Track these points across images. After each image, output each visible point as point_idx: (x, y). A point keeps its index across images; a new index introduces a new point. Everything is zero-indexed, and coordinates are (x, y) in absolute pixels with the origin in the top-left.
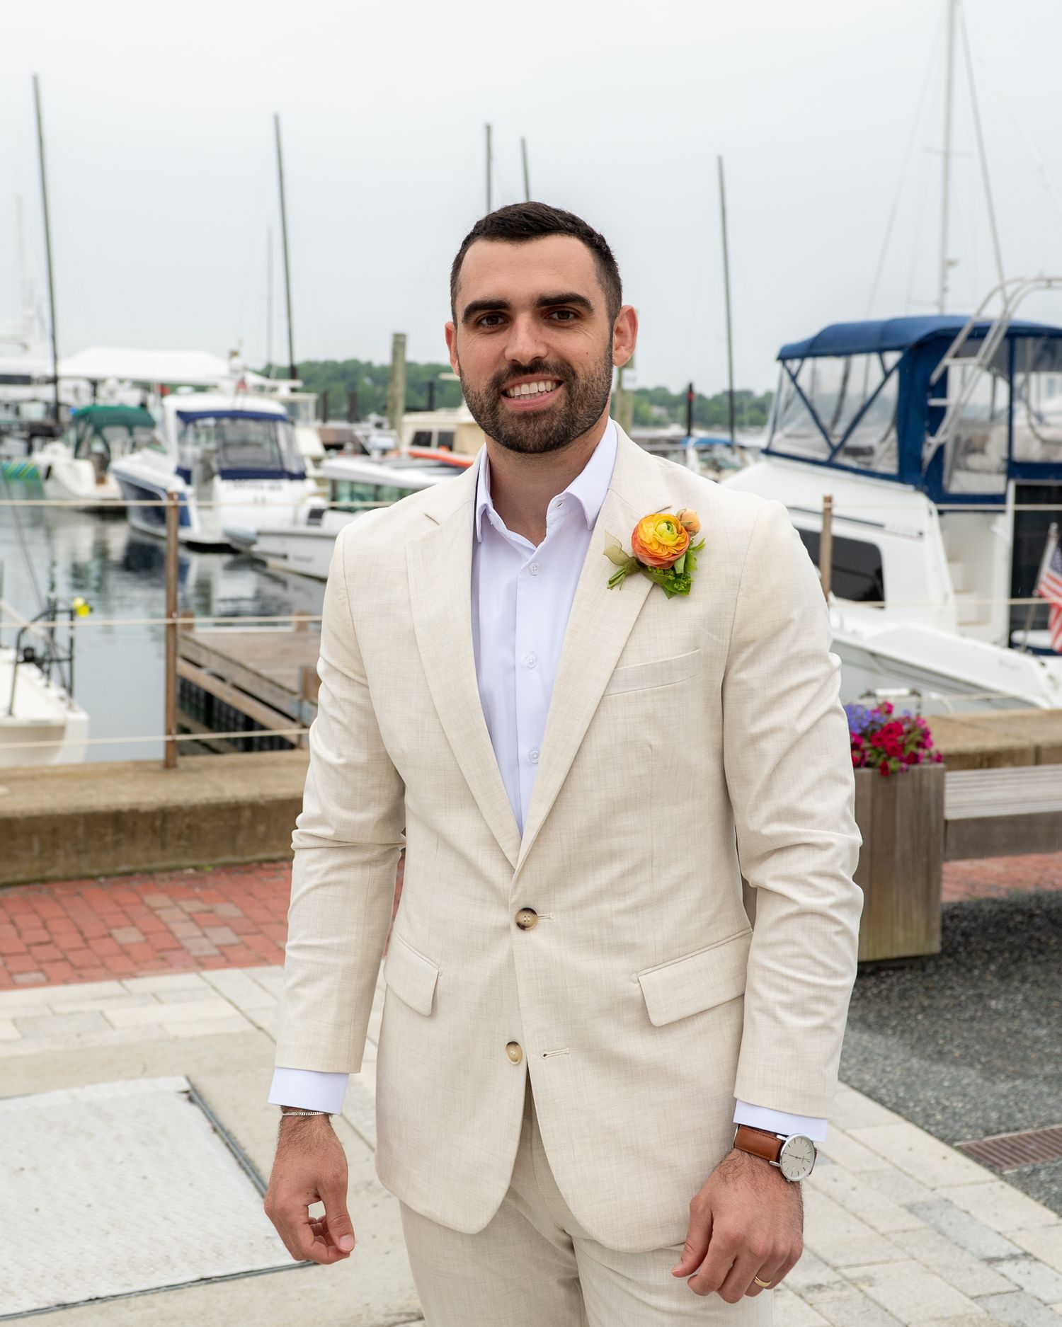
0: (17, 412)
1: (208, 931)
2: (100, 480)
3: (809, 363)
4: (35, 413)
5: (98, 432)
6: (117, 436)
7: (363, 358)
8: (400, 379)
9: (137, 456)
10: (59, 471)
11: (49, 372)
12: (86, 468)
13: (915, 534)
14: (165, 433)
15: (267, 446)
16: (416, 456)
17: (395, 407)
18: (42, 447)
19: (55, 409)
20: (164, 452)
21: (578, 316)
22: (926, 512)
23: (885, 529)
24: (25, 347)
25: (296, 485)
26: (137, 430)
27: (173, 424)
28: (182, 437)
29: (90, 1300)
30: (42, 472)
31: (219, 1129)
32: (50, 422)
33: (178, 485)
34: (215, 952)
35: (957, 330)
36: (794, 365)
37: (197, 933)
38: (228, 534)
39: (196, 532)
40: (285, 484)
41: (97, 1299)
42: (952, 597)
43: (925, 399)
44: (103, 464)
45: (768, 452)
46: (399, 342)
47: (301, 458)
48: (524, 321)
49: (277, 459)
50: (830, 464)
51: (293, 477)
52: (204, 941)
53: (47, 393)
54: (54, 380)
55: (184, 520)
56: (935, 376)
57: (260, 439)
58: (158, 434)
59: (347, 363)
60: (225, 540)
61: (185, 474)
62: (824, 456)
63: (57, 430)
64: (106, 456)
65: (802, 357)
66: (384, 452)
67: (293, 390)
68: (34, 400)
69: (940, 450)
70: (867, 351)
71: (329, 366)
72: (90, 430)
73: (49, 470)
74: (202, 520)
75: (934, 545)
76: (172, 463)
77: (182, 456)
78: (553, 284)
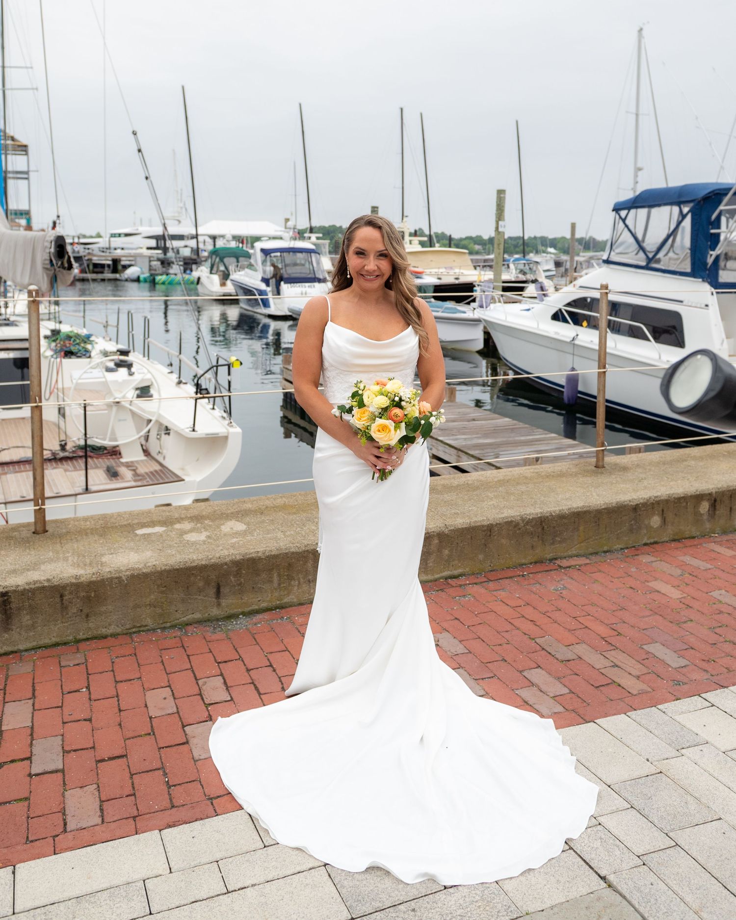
0: (178, 252)
2: (223, 284)
3: (633, 211)
4: (186, 253)
5: (222, 260)
6: (231, 262)
7: (338, 225)
9: (242, 273)
10: (203, 280)
11: (194, 232)
12: (216, 278)
13: (703, 306)
14: (256, 261)
15: (307, 265)
18: (197, 268)
19: (197, 251)
20: (256, 270)
22: (710, 293)
23: (684, 303)
24: (179, 222)
25: (323, 285)
26: (241, 259)
27: (259, 256)
28: (264, 262)
30: (196, 280)
32: (195, 257)
33: (263, 286)
35: (730, 189)
36: (623, 213)
38: (290, 310)
39: (273, 310)
40: (316, 284)
42: (725, 341)
43: (708, 229)
44: (225, 276)
45: (607, 262)
47: (323, 271)
49: (312, 272)
50: (647, 268)
51: (320, 281)
53: (193, 243)
54: (196, 237)
55: (266, 303)
56: (714, 217)
57: (303, 262)
58: (252, 261)
60: (289, 314)
61: (266, 281)
62: (644, 264)
63: (198, 260)
64: (226, 272)
65: (629, 209)
67: (318, 238)
68: (186, 246)
69: (717, 258)
70: (671, 204)
72: (218, 260)
73: (199, 279)
74: (275, 304)
75: (714, 312)
76: (259, 275)
77: (264, 272)
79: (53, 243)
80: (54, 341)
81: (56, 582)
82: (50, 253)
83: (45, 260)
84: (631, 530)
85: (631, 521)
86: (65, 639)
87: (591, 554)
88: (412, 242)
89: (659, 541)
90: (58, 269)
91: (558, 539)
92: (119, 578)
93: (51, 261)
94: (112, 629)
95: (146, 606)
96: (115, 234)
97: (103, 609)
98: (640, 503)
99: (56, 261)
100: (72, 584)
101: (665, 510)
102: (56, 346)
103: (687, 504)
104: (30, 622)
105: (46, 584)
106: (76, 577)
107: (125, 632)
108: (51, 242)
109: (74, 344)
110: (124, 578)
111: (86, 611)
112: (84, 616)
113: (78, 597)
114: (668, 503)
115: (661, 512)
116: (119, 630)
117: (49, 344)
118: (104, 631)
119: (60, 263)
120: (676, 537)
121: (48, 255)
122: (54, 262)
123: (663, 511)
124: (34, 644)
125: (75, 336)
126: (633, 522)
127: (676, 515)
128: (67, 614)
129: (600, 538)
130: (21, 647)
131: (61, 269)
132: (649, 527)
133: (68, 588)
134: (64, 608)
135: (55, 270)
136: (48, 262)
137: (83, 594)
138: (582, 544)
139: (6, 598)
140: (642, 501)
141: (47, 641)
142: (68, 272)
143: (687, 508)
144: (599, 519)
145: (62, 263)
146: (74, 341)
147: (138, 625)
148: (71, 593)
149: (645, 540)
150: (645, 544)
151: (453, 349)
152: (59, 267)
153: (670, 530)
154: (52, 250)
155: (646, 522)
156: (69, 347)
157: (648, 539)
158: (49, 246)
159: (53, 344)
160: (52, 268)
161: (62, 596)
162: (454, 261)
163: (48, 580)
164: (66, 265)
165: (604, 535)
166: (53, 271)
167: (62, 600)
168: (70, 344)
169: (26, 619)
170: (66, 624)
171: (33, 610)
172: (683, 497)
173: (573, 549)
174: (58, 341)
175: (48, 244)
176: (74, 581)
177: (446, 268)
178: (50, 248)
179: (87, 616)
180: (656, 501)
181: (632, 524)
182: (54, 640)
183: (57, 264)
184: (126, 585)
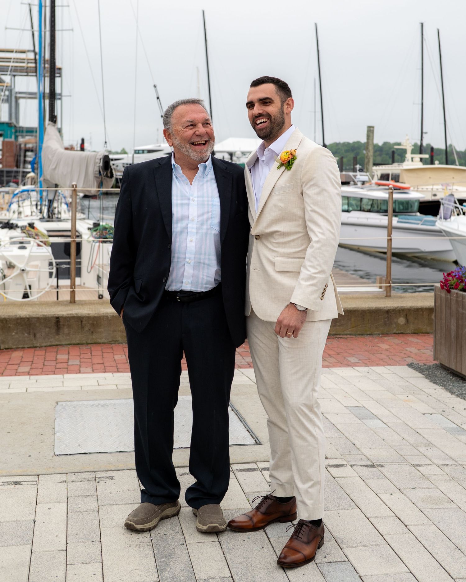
1: (244, 358)
8: (371, 148)
16: (379, 185)
17: (369, 162)
21: (270, 102)
29: (179, 448)
31: (234, 409)
34: (247, 364)
37: (241, 358)
41: (182, 448)
46: (370, 131)
48: (256, 105)
52: (243, 360)
59: (354, 143)
66: (363, 183)
71: (346, 145)
78: (262, 95)
79: (102, 160)
80: (95, 231)
81: (79, 315)
82: (99, 166)
83: (96, 171)
84: (385, 324)
85: (385, 319)
86: (82, 342)
87: (359, 335)
88: (414, 159)
89: (404, 332)
90: (103, 178)
91: (338, 324)
92: (107, 316)
93: (100, 172)
94: (103, 340)
95: (119, 331)
96: (139, 150)
97: (100, 330)
98: (391, 309)
99: (103, 171)
100: (86, 317)
101: (408, 315)
102: (97, 234)
103: (423, 313)
104: (67, 332)
105: (75, 315)
106: (88, 314)
107: (109, 342)
108: (100, 159)
109: (109, 233)
110: (109, 317)
111: (92, 330)
112: (91, 332)
113: (89, 323)
114: (409, 311)
115: (405, 316)
116: (106, 341)
117: (92, 233)
118: (99, 341)
119: (105, 173)
120: (416, 332)
121: (98, 168)
122: (102, 172)
123: (406, 315)
124: (69, 342)
125: (110, 228)
126: (386, 320)
127: (415, 318)
128: (84, 330)
129: (365, 326)
130: (63, 343)
131: (106, 178)
132: (397, 324)
133: (84, 318)
134: (82, 327)
135: (102, 178)
136: (98, 172)
137: (91, 322)
138: (353, 329)
139: (58, 319)
140: (392, 308)
141: (74, 342)
142: (110, 179)
143: (423, 315)
144: (364, 315)
145: (107, 174)
146: (109, 231)
147: (115, 340)
148: (86, 321)
149: (395, 331)
150: (395, 333)
151: (432, 259)
152: (105, 176)
153: (412, 327)
154: (101, 164)
155: (395, 320)
156: (106, 235)
157: (397, 330)
158: (99, 162)
159: (94, 233)
160: (100, 177)
161: (82, 322)
162: (453, 178)
163: (76, 314)
164: (109, 175)
165: (367, 325)
166: (101, 179)
167: (82, 323)
168: (106, 233)
169: (66, 330)
170: (83, 335)
171: (69, 327)
172: (420, 309)
173: (348, 330)
174: (98, 231)
175: (98, 161)
176: (87, 315)
177: (442, 185)
178: (100, 163)
179: (92, 332)
180: (402, 309)
181: (386, 321)
182: (78, 342)
183: (103, 174)
184: (110, 320)
